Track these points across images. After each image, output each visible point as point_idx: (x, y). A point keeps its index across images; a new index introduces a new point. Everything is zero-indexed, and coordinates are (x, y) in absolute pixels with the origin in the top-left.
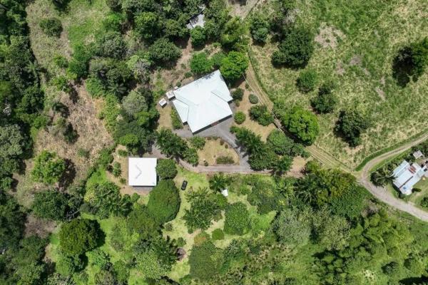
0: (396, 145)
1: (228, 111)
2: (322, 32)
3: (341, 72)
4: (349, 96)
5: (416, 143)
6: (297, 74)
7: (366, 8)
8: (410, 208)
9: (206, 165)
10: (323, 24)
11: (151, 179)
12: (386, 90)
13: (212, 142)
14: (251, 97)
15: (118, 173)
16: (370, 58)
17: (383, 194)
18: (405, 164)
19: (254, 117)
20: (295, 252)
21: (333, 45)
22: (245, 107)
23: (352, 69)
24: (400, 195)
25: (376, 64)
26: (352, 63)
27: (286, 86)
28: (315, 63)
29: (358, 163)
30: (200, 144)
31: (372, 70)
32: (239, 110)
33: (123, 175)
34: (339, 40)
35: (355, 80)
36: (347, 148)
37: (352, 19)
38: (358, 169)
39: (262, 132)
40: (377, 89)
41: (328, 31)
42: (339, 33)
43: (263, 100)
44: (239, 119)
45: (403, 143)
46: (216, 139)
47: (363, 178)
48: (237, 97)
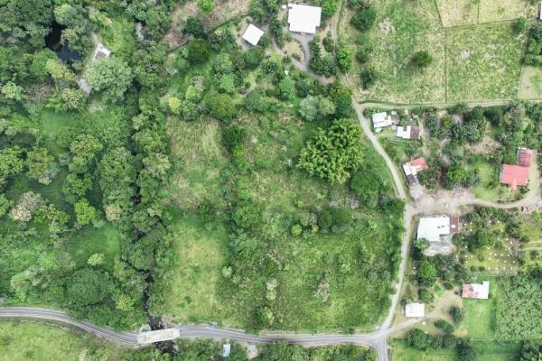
0: (387, 103)
1: (313, 31)
2: (385, 22)
3: (382, 48)
4: (378, 63)
5: (398, 108)
6: (358, 33)
7: (415, 25)
8: (374, 139)
9: (286, 53)
10: (388, 19)
11: (254, 42)
12: (399, 71)
13: (296, 43)
14: (329, 32)
15: (238, 30)
16: (401, 50)
17: (364, 123)
18: (385, 114)
19: (325, 43)
20: (302, 128)
21: (386, 32)
22: (323, 35)
23: (388, 50)
24: (373, 130)
25: (402, 55)
26: (391, 47)
27: (350, 38)
28: (371, 35)
29: (362, 100)
30: (289, 40)
31: (398, 57)
32: (320, 34)
33: (241, 32)
34: (391, 31)
35: (386, 57)
36: (361, 89)
37: (403, 26)
38: (360, 103)
39: (323, 53)
40: (395, 68)
41: (389, 24)
42: (393, 28)
43: (334, 37)
44: (316, 39)
45: (391, 104)
46: (299, 42)
47: (359, 109)
48: (322, 27)
